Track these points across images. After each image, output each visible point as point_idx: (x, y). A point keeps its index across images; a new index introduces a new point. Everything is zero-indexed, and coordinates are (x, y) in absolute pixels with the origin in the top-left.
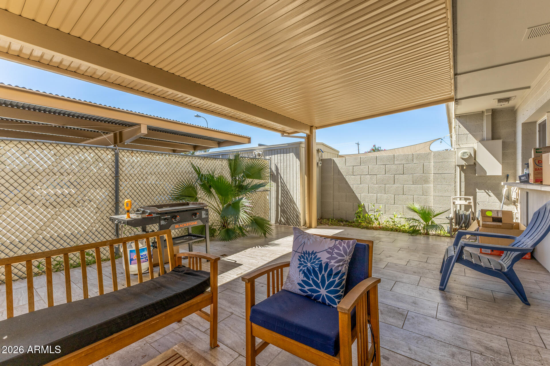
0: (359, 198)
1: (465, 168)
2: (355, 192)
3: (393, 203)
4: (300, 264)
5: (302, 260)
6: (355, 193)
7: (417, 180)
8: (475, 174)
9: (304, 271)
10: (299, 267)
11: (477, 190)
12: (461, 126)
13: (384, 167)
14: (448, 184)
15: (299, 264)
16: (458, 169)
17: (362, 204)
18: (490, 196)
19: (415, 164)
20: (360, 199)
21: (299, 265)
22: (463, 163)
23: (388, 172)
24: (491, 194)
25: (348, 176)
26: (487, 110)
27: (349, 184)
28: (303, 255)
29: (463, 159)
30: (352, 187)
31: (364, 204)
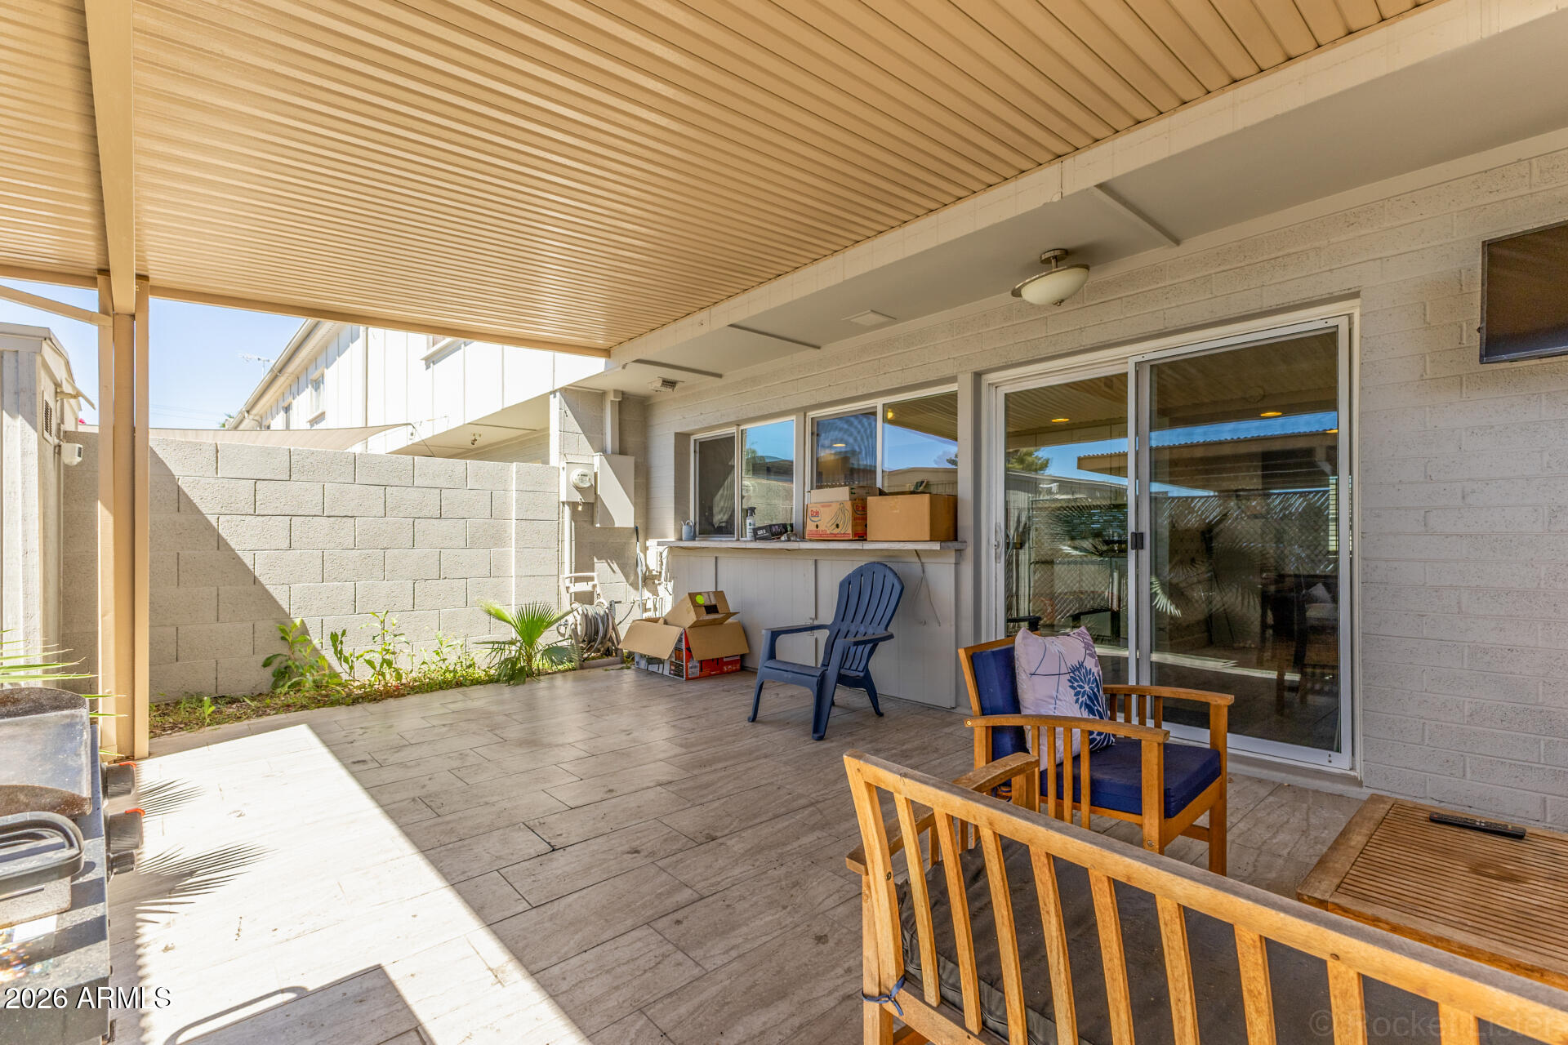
0: (281, 603)
1: (580, 508)
2: (261, 579)
3: (410, 608)
4: (1077, 694)
5: (1076, 684)
6: (264, 583)
7: (477, 535)
8: (592, 523)
9: (1086, 704)
10: (1077, 701)
11: (595, 560)
12: (569, 412)
13: (383, 491)
14: (545, 545)
15: (1075, 695)
16: (567, 510)
17: (298, 622)
18: (614, 572)
19: (472, 492)
20: (285, 606)
21: (1075, 698)
22: (578, 498)
23: (393, 509)
24: (615, 566)
25: (228, 517)
26: (616, 391)
27: (233, 550)
28: (1072, 674)
29: (577, 488)
30: (248, 561)
31: (303, 621)
